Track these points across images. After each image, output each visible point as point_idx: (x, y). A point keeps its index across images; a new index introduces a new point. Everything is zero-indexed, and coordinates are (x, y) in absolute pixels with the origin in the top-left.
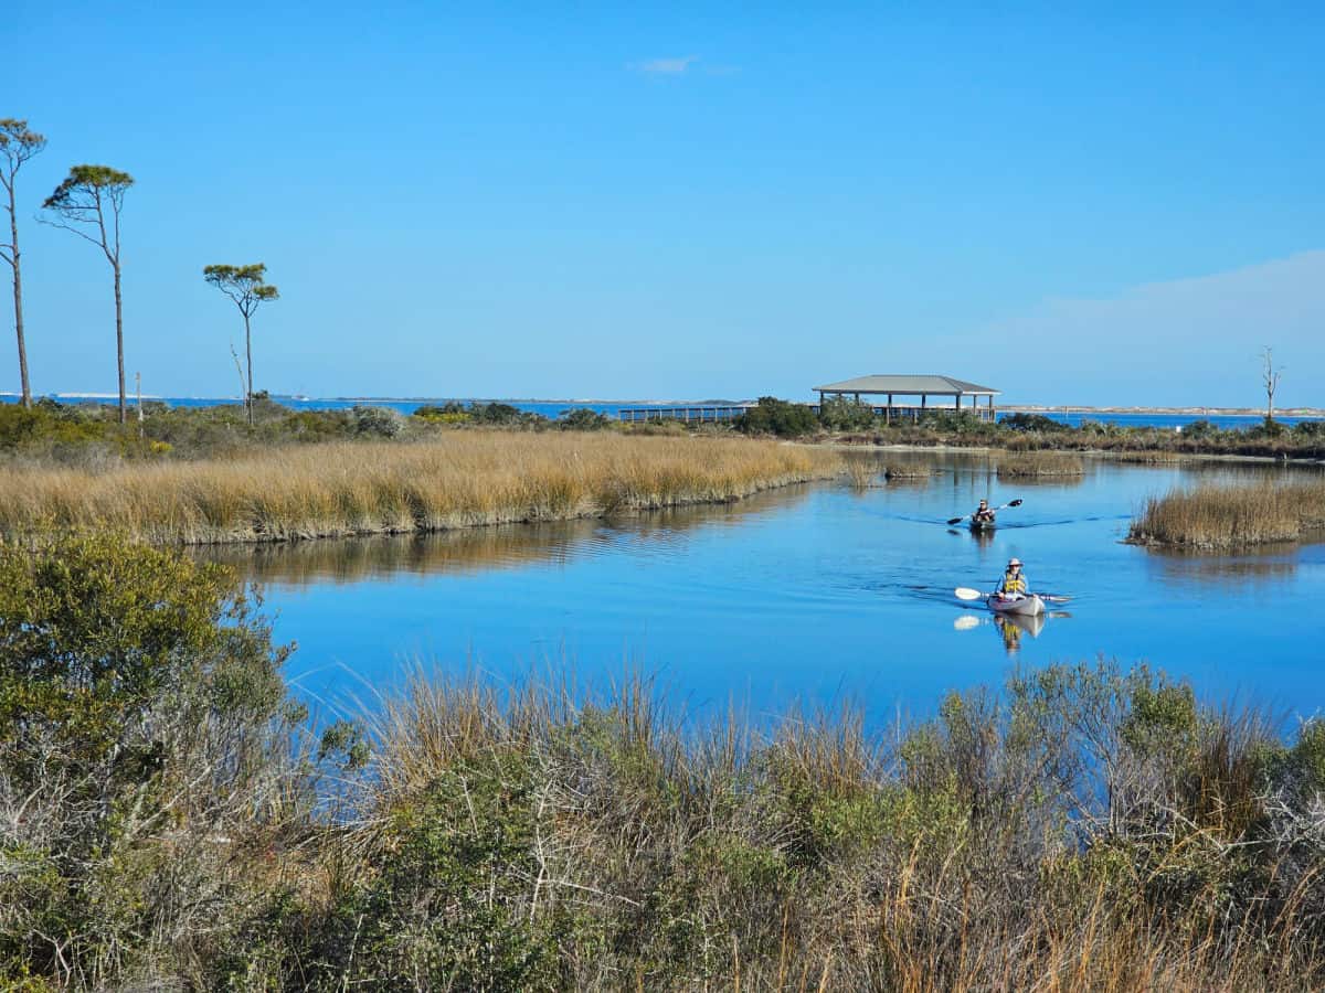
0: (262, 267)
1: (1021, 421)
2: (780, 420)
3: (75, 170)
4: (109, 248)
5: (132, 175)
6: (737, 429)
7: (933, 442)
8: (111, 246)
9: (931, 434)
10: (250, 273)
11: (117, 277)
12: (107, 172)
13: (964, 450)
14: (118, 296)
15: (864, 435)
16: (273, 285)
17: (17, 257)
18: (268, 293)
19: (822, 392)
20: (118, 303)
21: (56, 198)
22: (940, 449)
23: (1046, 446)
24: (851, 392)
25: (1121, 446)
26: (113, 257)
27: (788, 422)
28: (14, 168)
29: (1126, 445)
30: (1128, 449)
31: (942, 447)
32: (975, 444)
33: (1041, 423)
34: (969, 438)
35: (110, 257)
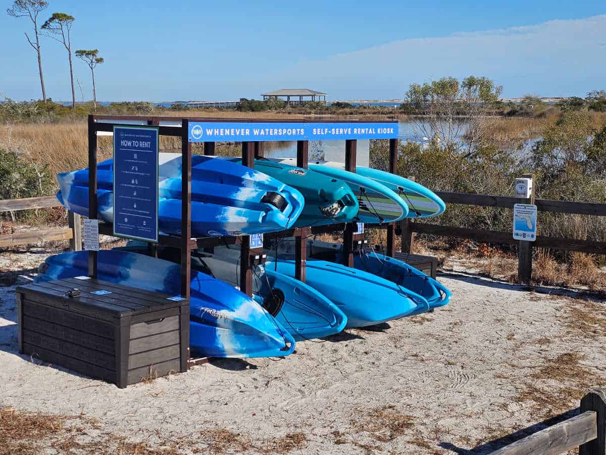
0: (97, 50)
1: (339, 105)
2: (254, 107)
3: (54, 15)
4: (66, 44)
5: (73, 17)
6: (238, 110)
7: (310, 113)
8: (67, 44)
9: (309, 110)
10: (93, 53)
11: (70, 55)
12: (65, 15)
13: (321, 116)
14: (70, 62)
15: (284, 111)
16: (102, 57)
17: (39, 48)
18: (100, 60)
19: (264, 96)
20: (71, 64)
21: (45, 25)
22: (313, 116)
23: (351, 113)
24: (274, 96)
25: (379, 113)
26: (68, 47)
27: (256, 106)
28: (36, 14)
29: (381, 112)
30: (382, 114)
31: (313, 115)
32: (325, 113)
33: (347, 105)
34: (324, 111)
35: (67, 48)
